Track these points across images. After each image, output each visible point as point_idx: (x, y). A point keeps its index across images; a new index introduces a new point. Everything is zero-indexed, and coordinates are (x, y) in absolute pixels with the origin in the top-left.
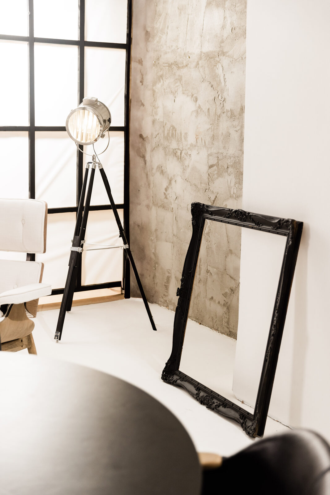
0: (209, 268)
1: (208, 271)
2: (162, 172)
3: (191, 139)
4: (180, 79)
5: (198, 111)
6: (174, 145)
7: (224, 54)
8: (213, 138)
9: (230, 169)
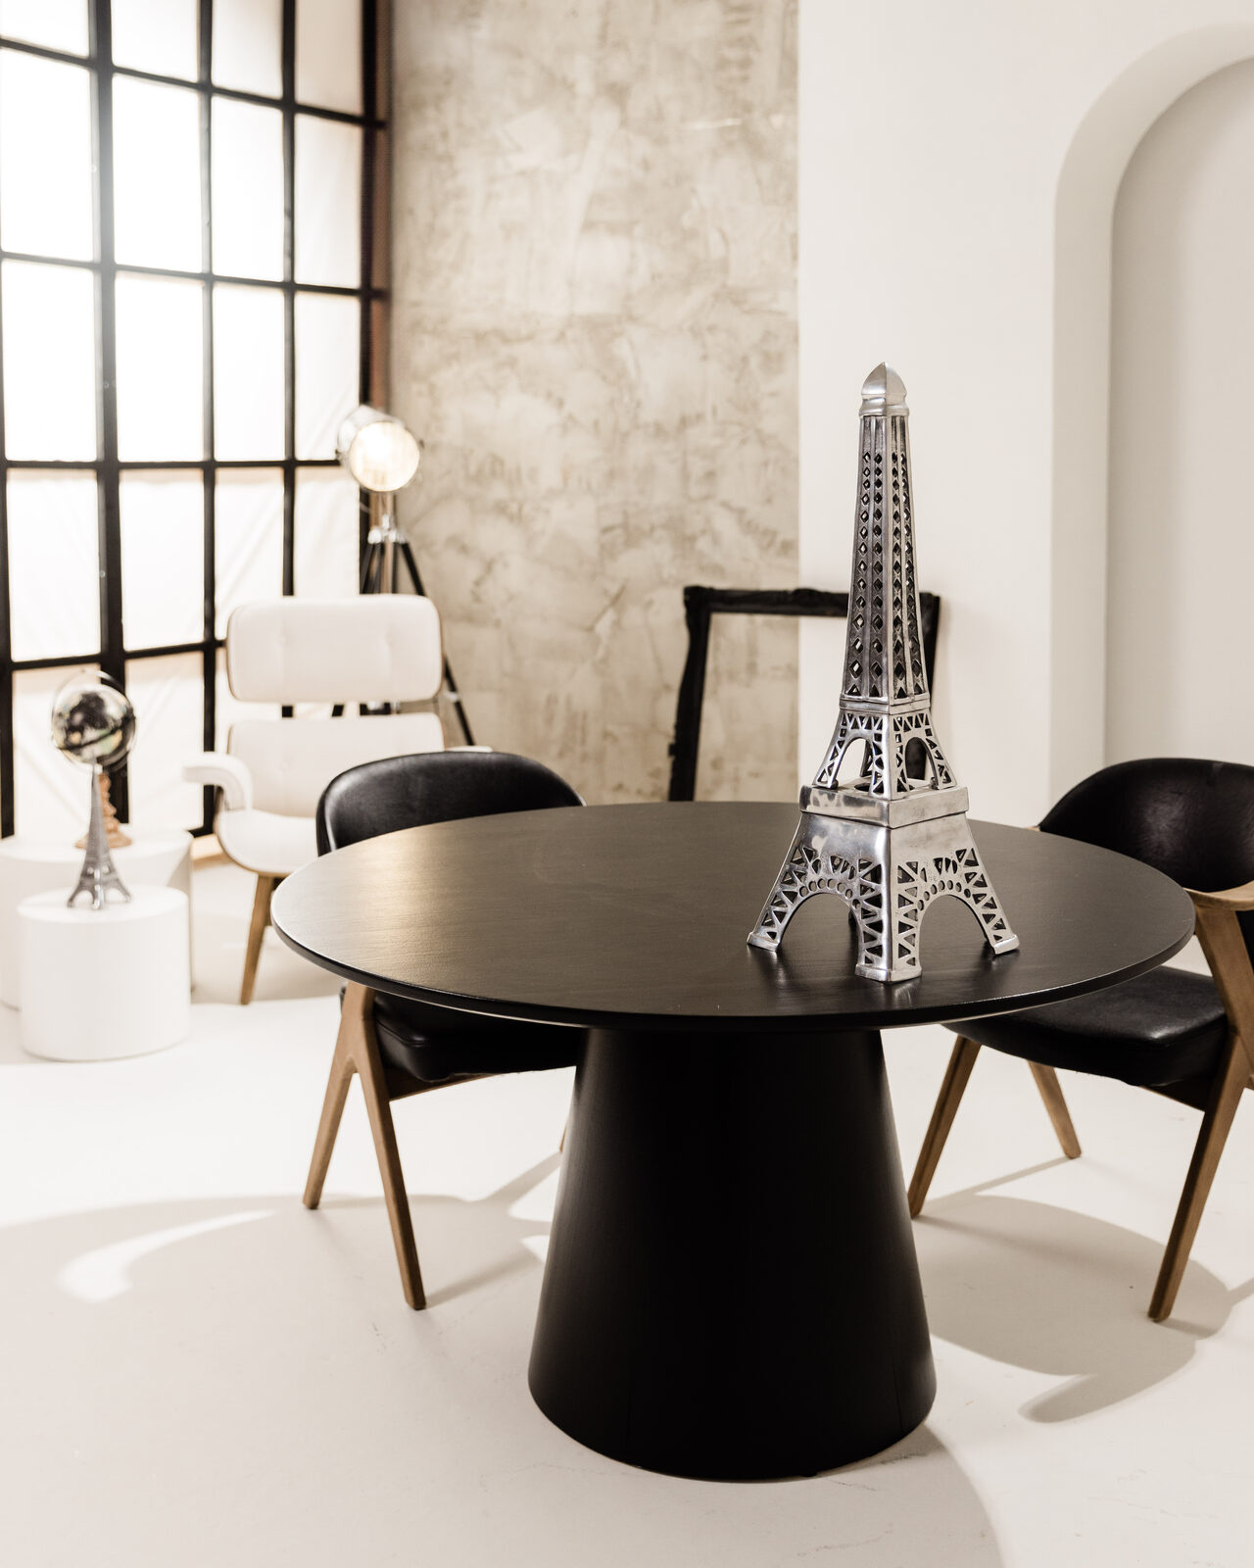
0: (611, 728)
1: (606, 735)
2: (464, 549)
3: (550, 478)
4: (512, 363)
5: (569, 424)
6: (498, 491)
7: (632, 319)
8: (612, 475)
9: (660, 533)
